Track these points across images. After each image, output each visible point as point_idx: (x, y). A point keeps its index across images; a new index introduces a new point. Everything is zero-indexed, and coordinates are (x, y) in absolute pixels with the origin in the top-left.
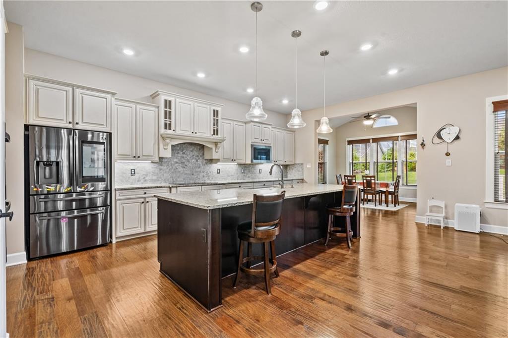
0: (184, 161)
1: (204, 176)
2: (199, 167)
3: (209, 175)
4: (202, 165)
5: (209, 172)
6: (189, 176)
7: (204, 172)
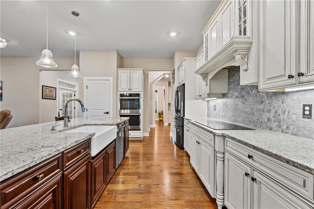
0: (243, 93)
1: (269, 120)
2: (262, 102)
3: (281, 117)
4: (266, 98)
5: (280, 112)
6: (249, 116)
7: (269, 111)
